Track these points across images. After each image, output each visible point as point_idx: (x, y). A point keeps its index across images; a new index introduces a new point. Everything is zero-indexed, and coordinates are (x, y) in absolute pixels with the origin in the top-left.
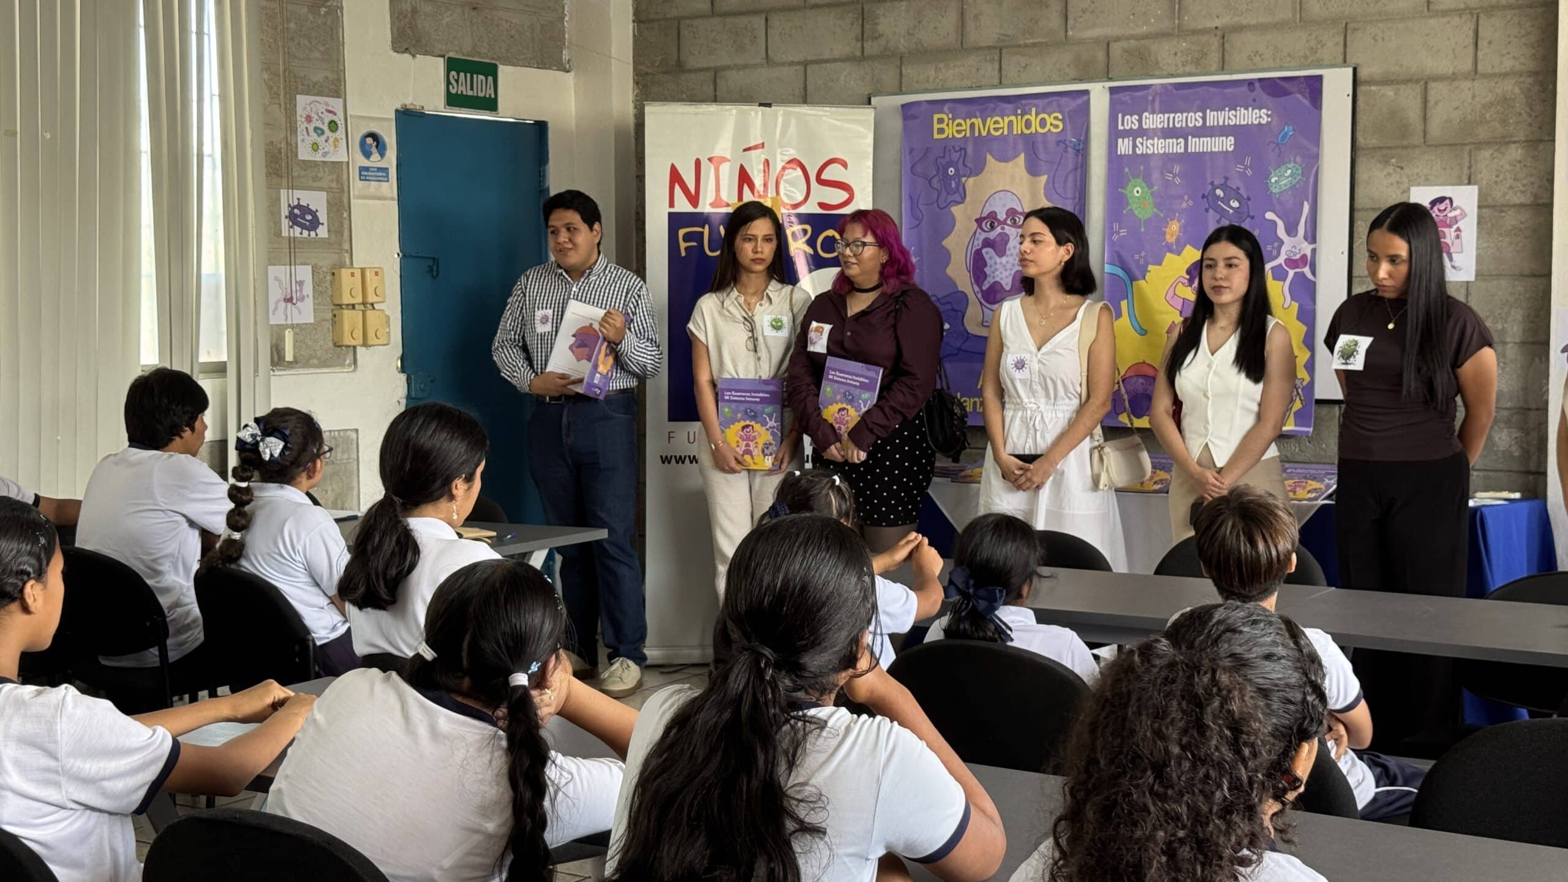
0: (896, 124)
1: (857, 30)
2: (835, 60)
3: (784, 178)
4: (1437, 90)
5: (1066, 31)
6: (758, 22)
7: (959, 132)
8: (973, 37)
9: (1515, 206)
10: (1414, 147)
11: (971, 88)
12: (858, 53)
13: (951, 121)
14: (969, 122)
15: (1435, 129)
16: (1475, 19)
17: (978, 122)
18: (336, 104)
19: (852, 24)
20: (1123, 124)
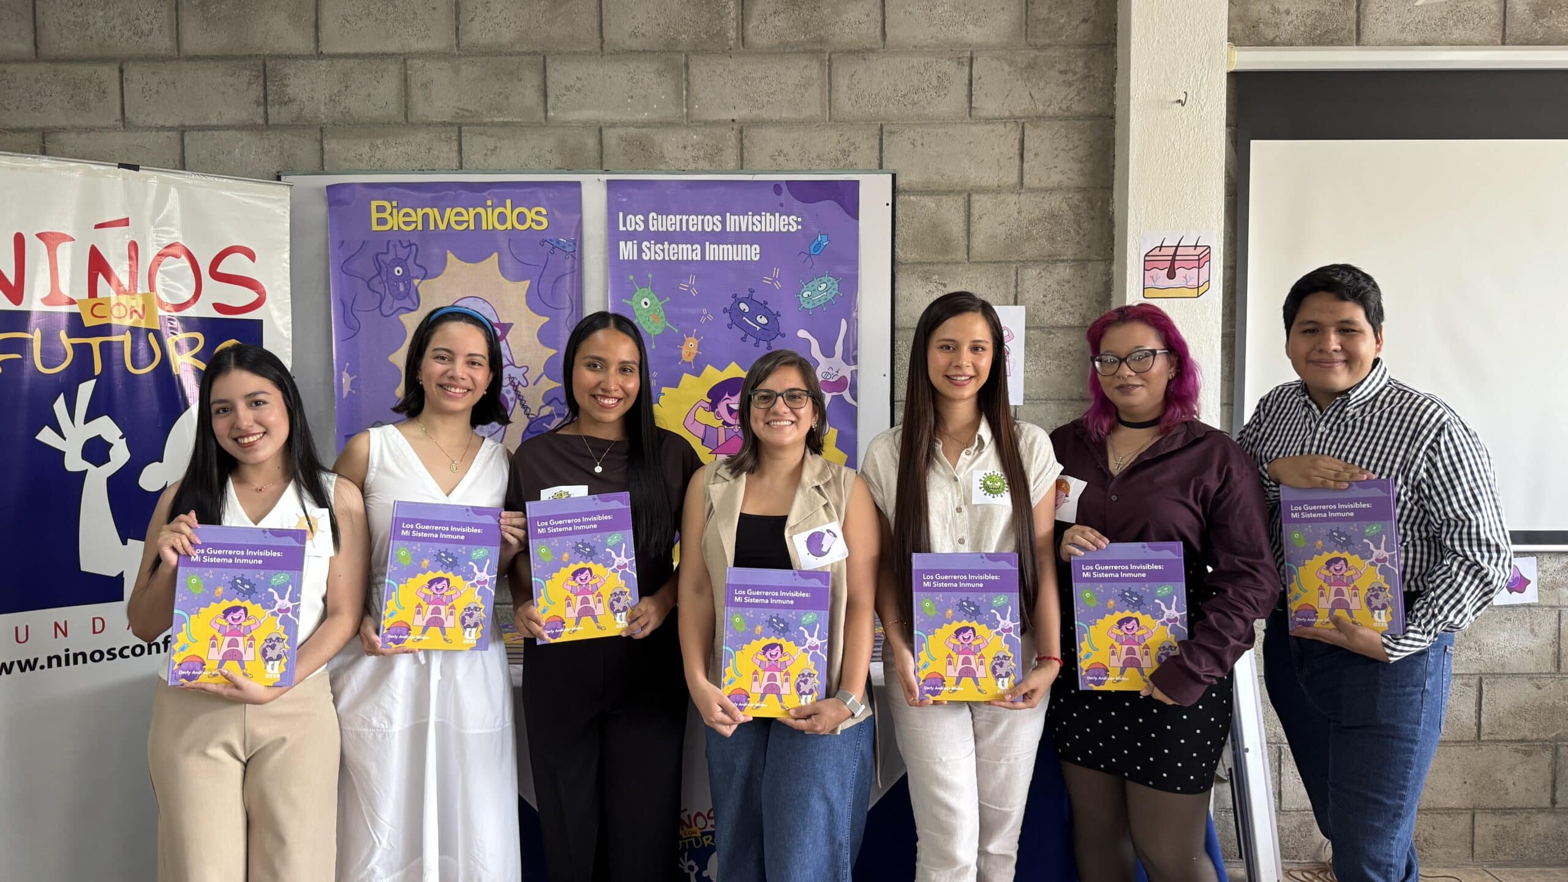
0: (319, 210)
1: (256, 91)
2: (228, 128)
3: (161, 268)
4: (981, 203)
5: (546, 111)
6: (108, 74)
7: (407, 223)
8: (421, 109)
9: (1063, 327)
10: (958, 263)
11: (421, 171)
12: (261, 121)
13: (395, 211)
14: (420, 212)
15: (979, 243)
16: (1020, 129)
17: (434, 213)
19: (249, 83)
20: (625, 225)
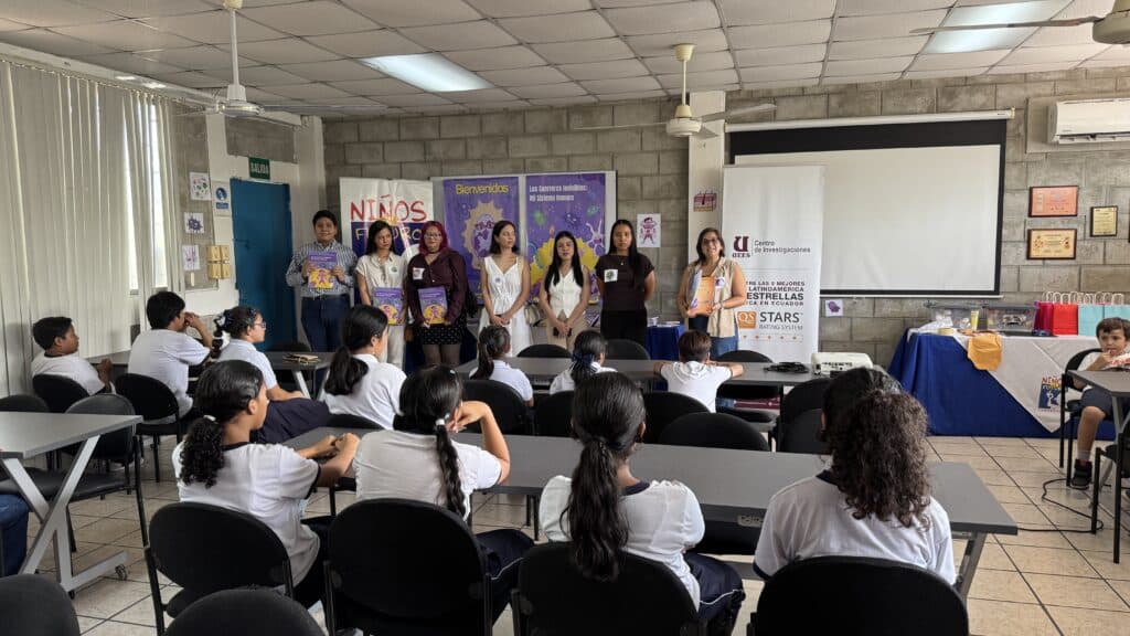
0: (441, 188)
1: (422, 150)
2: (414, 162)
3: (398, 208)
4: (646, 179)
5: (508, 154)
6: (380, 146)
7: (466, 192)
8: (470, 155)
9: (673, 221)
10: (638, 200)
11: (471, 175)
12: (424, 160)
13: (463, 187)
14: (470, 188)
15: (646, 193)
17: (474, 188)
18: (206, 176)
19: (420, 148)
20: (531, 190)
